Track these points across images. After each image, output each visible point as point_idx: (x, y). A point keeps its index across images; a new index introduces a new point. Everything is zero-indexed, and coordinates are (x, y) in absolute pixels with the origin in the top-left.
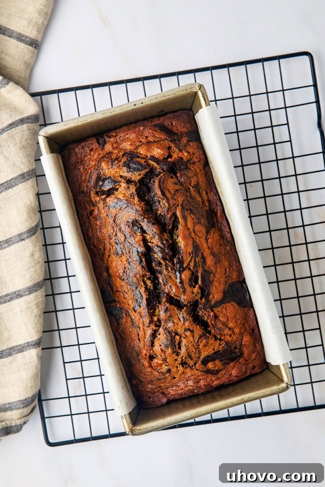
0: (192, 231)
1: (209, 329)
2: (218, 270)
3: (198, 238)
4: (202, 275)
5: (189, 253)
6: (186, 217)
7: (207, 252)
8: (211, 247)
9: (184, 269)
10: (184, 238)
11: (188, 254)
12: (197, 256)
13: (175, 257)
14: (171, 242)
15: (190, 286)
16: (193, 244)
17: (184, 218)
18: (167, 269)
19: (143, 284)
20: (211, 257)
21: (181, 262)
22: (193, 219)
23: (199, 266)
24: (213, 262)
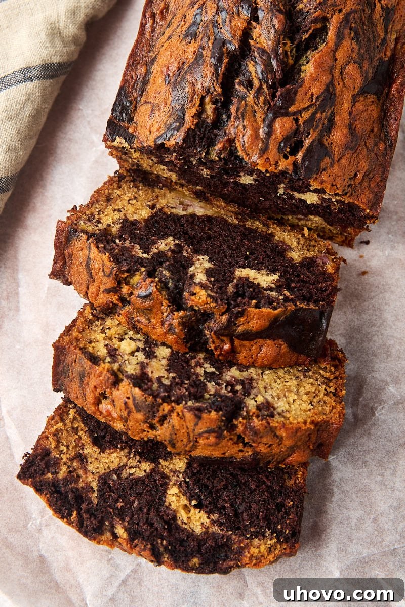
0: (338, 67)
1: (235, 422)
2: (343, 161)
3: (341, 84)
4: (312, 143)
5: (312, 95)
6: (343, 38)
7: (341, 118)
8: (355, 116)
9: (287, 114)
10: (319, 65)
11: (309, 95)
12: (322, 108)
13: (282, 86)
14: (291, 62)
15: (280, 149)
16: (327, 86)
17: (340, 37)
18: (257, 97)
19: (198, 103)
20: (345, 131)
21: (289, 99)
22: (353, 51)
23: (317, 128)
24: (344, 141)
